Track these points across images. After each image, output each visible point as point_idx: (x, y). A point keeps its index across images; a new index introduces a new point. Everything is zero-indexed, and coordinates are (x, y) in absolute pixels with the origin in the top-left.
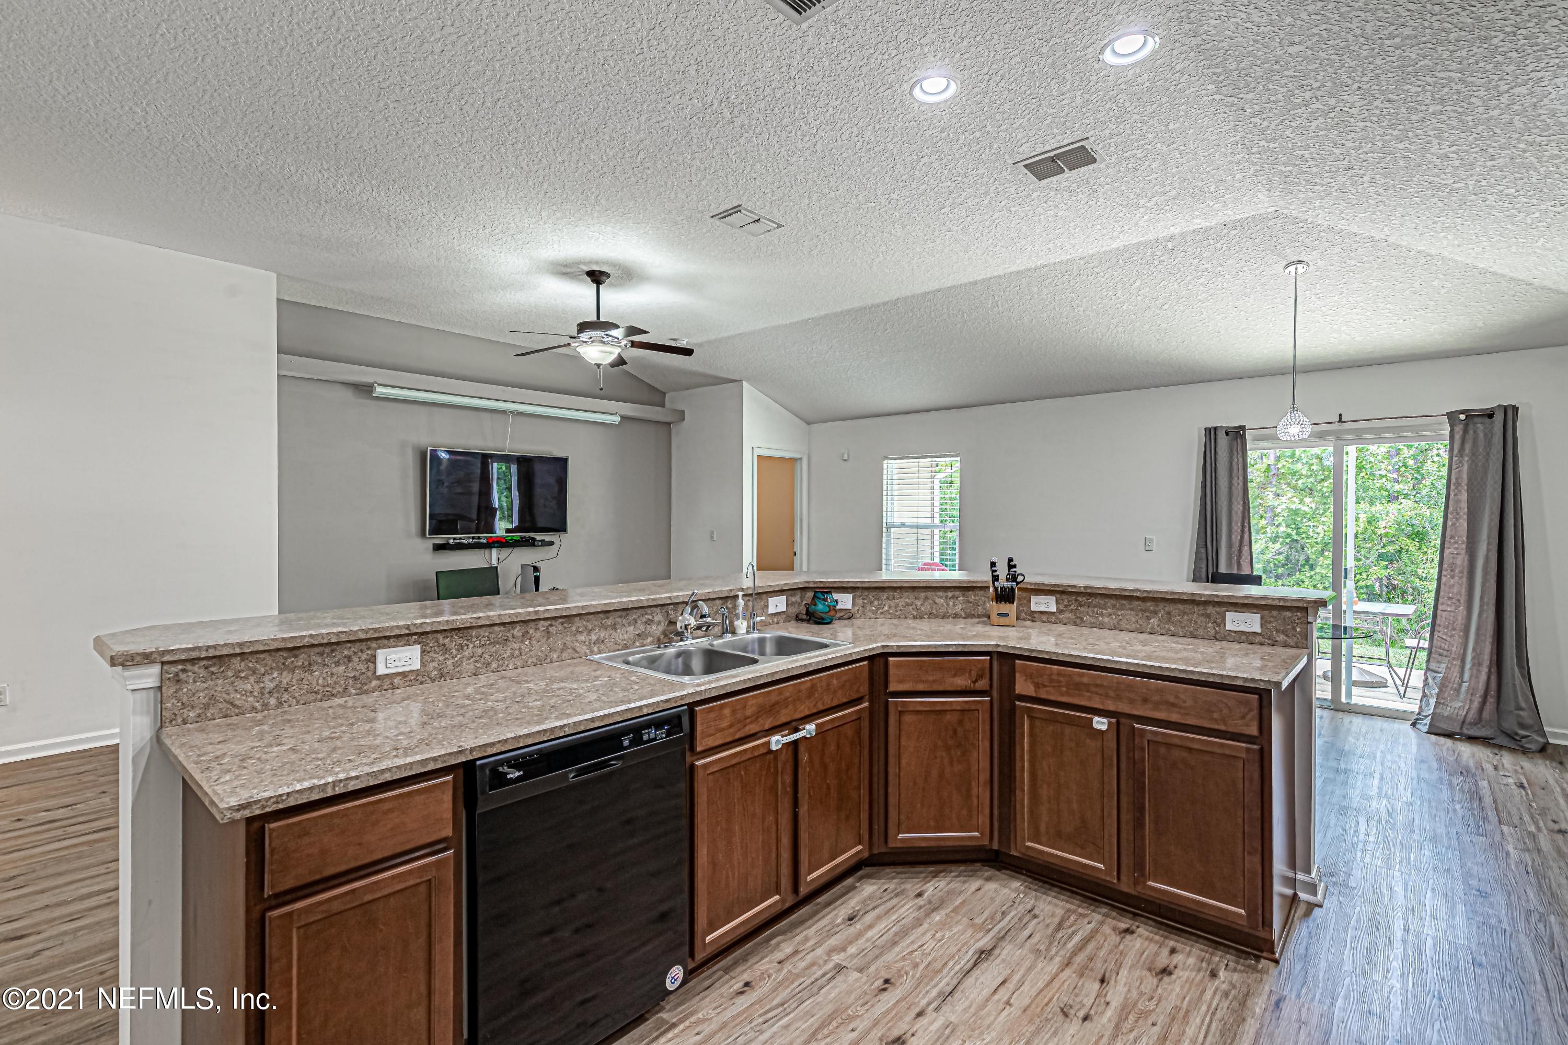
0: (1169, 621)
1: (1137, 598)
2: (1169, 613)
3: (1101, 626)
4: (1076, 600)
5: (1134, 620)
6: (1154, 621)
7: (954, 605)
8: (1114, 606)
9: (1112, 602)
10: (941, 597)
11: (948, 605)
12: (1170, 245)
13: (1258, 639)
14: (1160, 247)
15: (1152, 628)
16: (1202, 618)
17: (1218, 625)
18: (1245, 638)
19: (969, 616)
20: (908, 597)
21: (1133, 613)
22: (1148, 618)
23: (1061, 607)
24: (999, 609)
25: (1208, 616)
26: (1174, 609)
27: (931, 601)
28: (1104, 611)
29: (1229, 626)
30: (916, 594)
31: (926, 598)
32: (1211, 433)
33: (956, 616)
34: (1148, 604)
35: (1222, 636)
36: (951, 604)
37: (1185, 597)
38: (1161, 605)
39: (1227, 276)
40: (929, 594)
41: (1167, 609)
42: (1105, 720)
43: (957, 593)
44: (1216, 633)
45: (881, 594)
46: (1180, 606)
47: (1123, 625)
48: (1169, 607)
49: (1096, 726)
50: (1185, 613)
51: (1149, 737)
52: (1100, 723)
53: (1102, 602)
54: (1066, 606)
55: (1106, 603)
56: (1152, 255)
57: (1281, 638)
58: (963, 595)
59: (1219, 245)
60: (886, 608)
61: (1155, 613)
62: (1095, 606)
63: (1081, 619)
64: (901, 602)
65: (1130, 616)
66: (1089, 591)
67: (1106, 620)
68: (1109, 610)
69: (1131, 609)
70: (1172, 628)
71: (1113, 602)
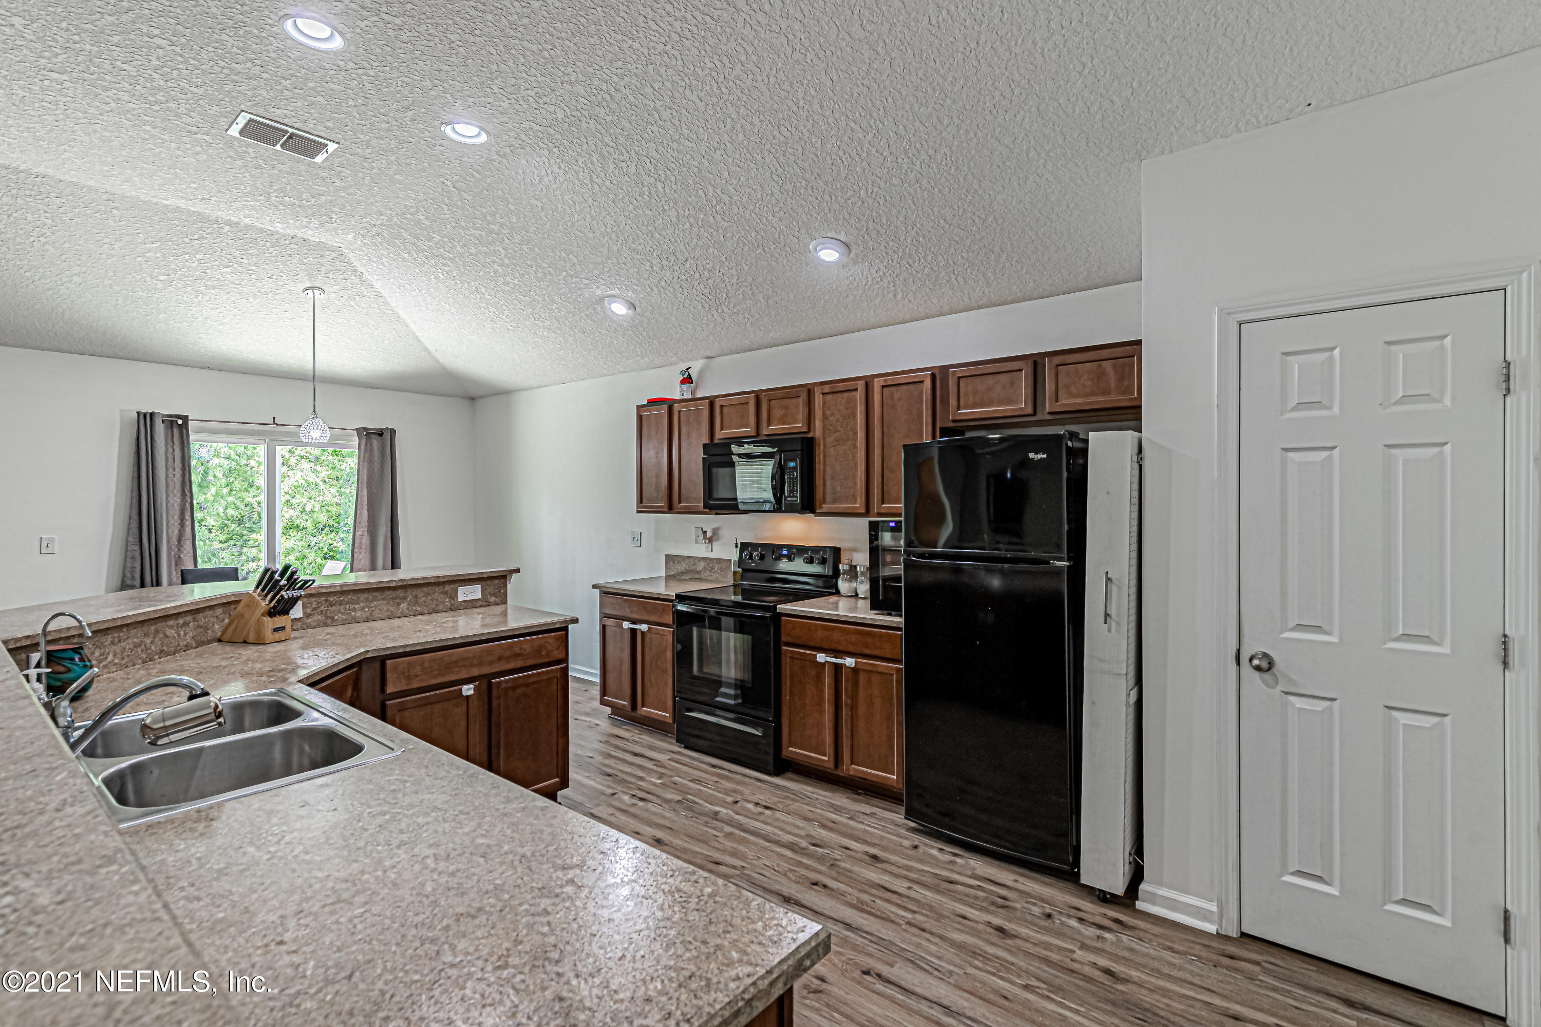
0: (416, 603)
1: (389, 588)
2: (416, 597)
3: (355, 621)
4: (326, 601)
5: (385, 608)
6: (404, 606)
7: (185, 634)
8: (367, 599)
9: (363, 596)
10: (172, 627)
11: (179, 635)
12: (227, 228)
13: (480, 603)
14: (215, 226)
15: (402, 612)
16: (442, 596)
17: (453, 599)
18: (471, 604)
19: (200, 644)
20: (136, 637)
21: (385, 602)
22: (399, 604)
23: (309, 611)
24: (274, 623)
25: (446, 593)
26: (419, 592)
27: (161, 635)
28: (357, 606)
29: (461, 598)
30: (145, 629)
31: (157, 631)
32: (146, 419)
33: (187, 647)
34: (399, 592)
35: (456, 607)
36: (182, 633)
37: (432, 580)
38: (409, 591)
39: (253, 276)
40: (160, 625)
41: (414, 593)
42: (472, 686)
43: (188, 618)
44: (452, 605)
45: (103, 639)
46: (425, 589)
47: (376, 614)
48: (415, 592)
49: (465, 693)
50: (428, 594)
51: (504, 685)
52: (468, 690)
53: (354, 598)
54: (314, 609)
55: (359, 598)
56: (200, 229)
57: (493, 599)
58: (194, 620)
59: (271, 250)
60: (110, 658)
61: (405, 598)
62: (348, 603)
63: (332, 618)
64: (127, 645)
65: (382, 605)
66: (345, 589)
67: (359, 614)
68: (362, 604)
69: (383, 599)
70: (419, 609)
71: (365, 595)
